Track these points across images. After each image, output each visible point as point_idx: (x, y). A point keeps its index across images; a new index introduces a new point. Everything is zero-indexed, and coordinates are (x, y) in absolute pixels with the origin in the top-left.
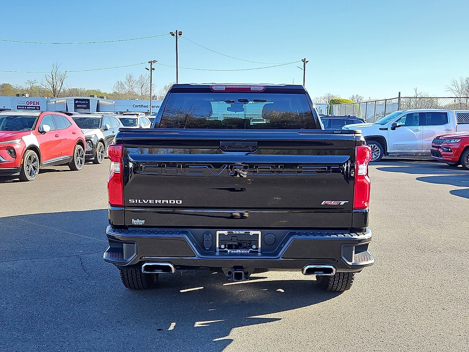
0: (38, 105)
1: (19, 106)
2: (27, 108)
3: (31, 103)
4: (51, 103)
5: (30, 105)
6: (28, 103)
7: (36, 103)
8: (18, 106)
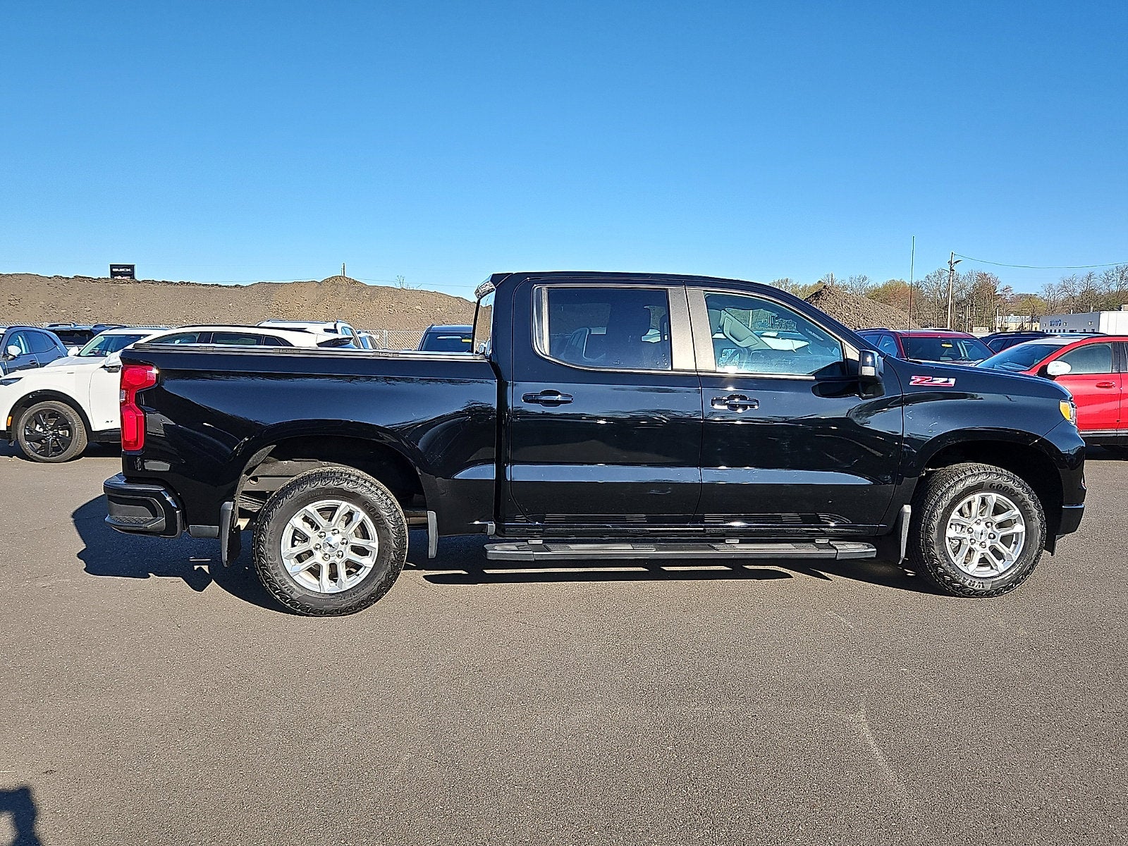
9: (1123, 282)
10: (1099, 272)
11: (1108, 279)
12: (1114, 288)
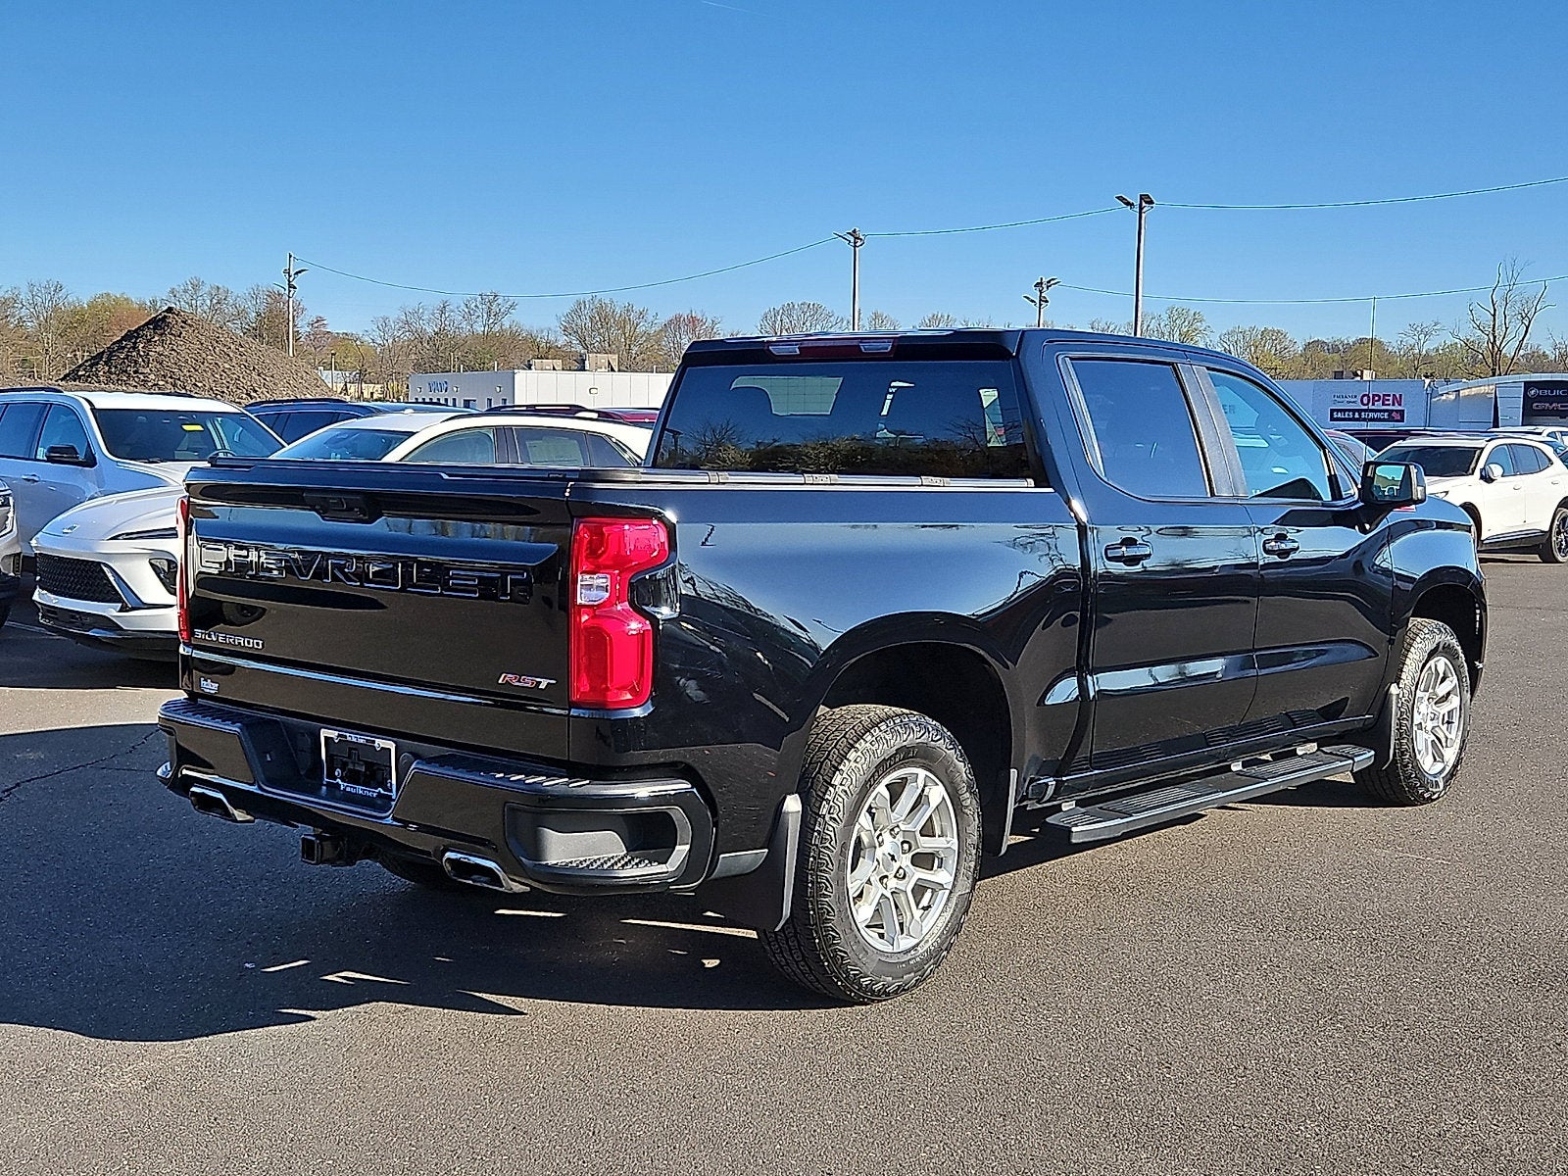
0: (1397, 407)
1: (1338, 411)
2: (1360, 415)
3: (1377, 398)
4: (1444, 397)
5: (1373, 407)
6: (1365, 400)
7: (1391, 398)
8: (1332, 411)
9: (491, 321)
10: (457, 302)
11: (469, 314)
12: (479, 329)
